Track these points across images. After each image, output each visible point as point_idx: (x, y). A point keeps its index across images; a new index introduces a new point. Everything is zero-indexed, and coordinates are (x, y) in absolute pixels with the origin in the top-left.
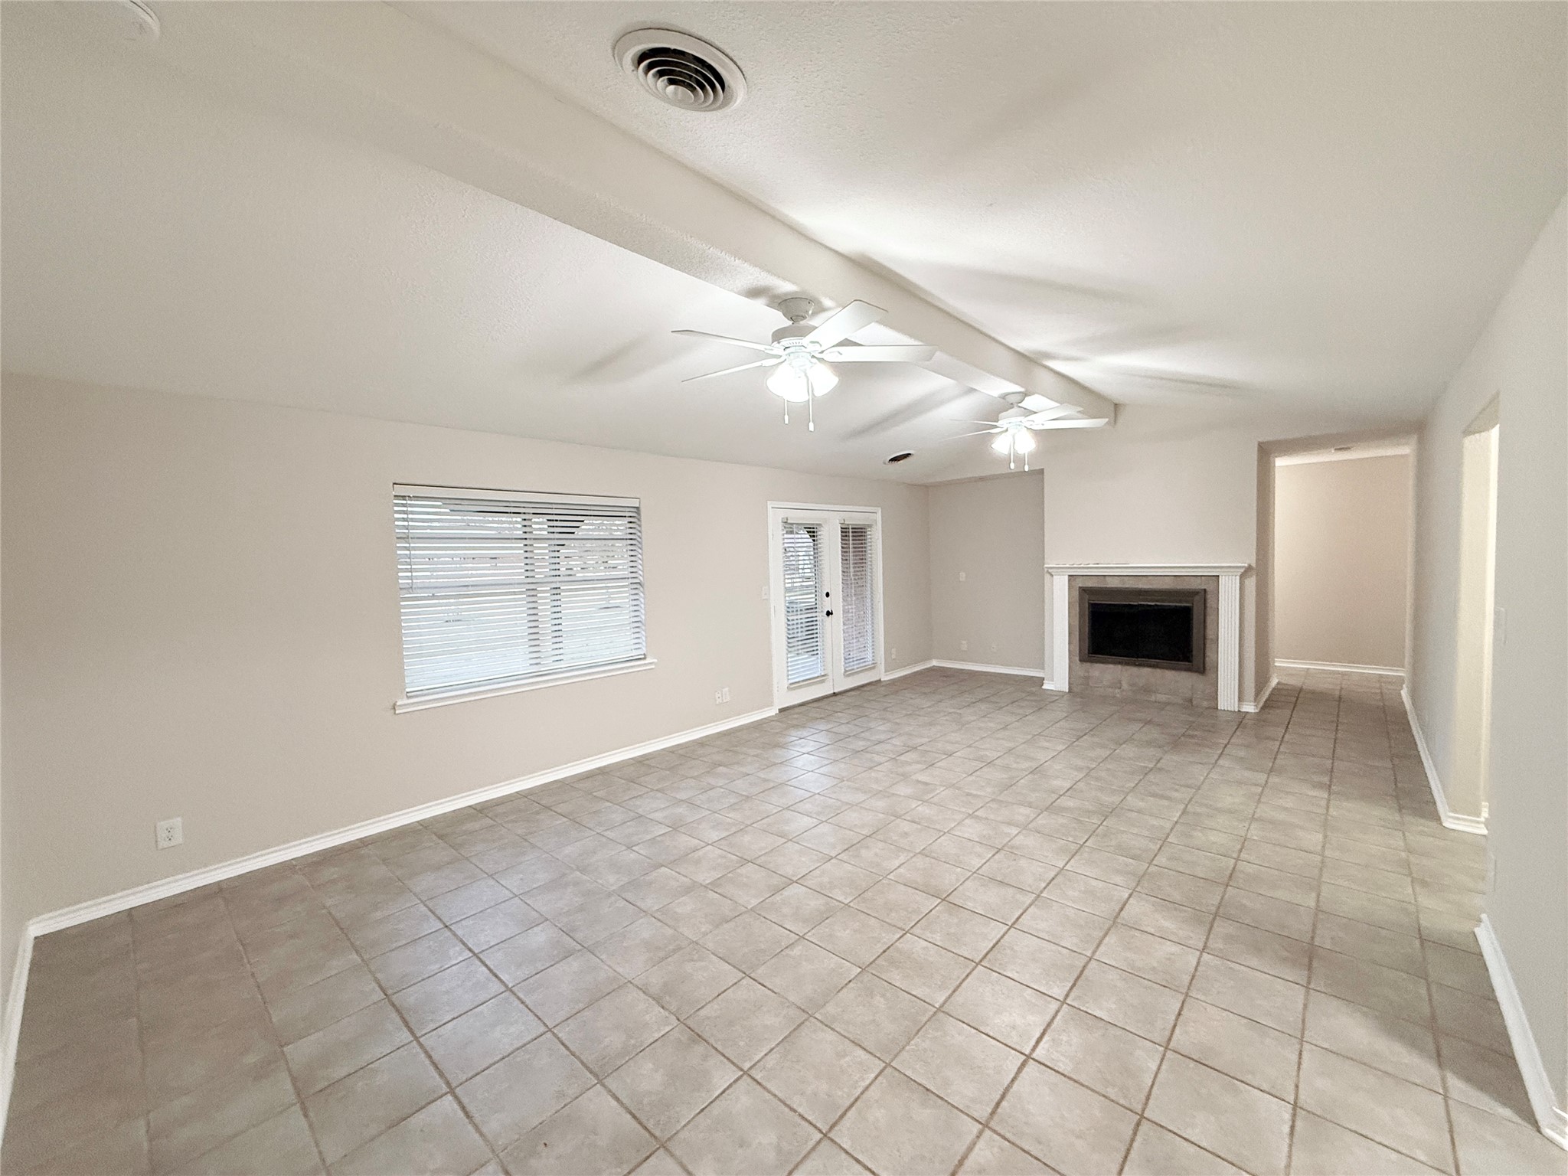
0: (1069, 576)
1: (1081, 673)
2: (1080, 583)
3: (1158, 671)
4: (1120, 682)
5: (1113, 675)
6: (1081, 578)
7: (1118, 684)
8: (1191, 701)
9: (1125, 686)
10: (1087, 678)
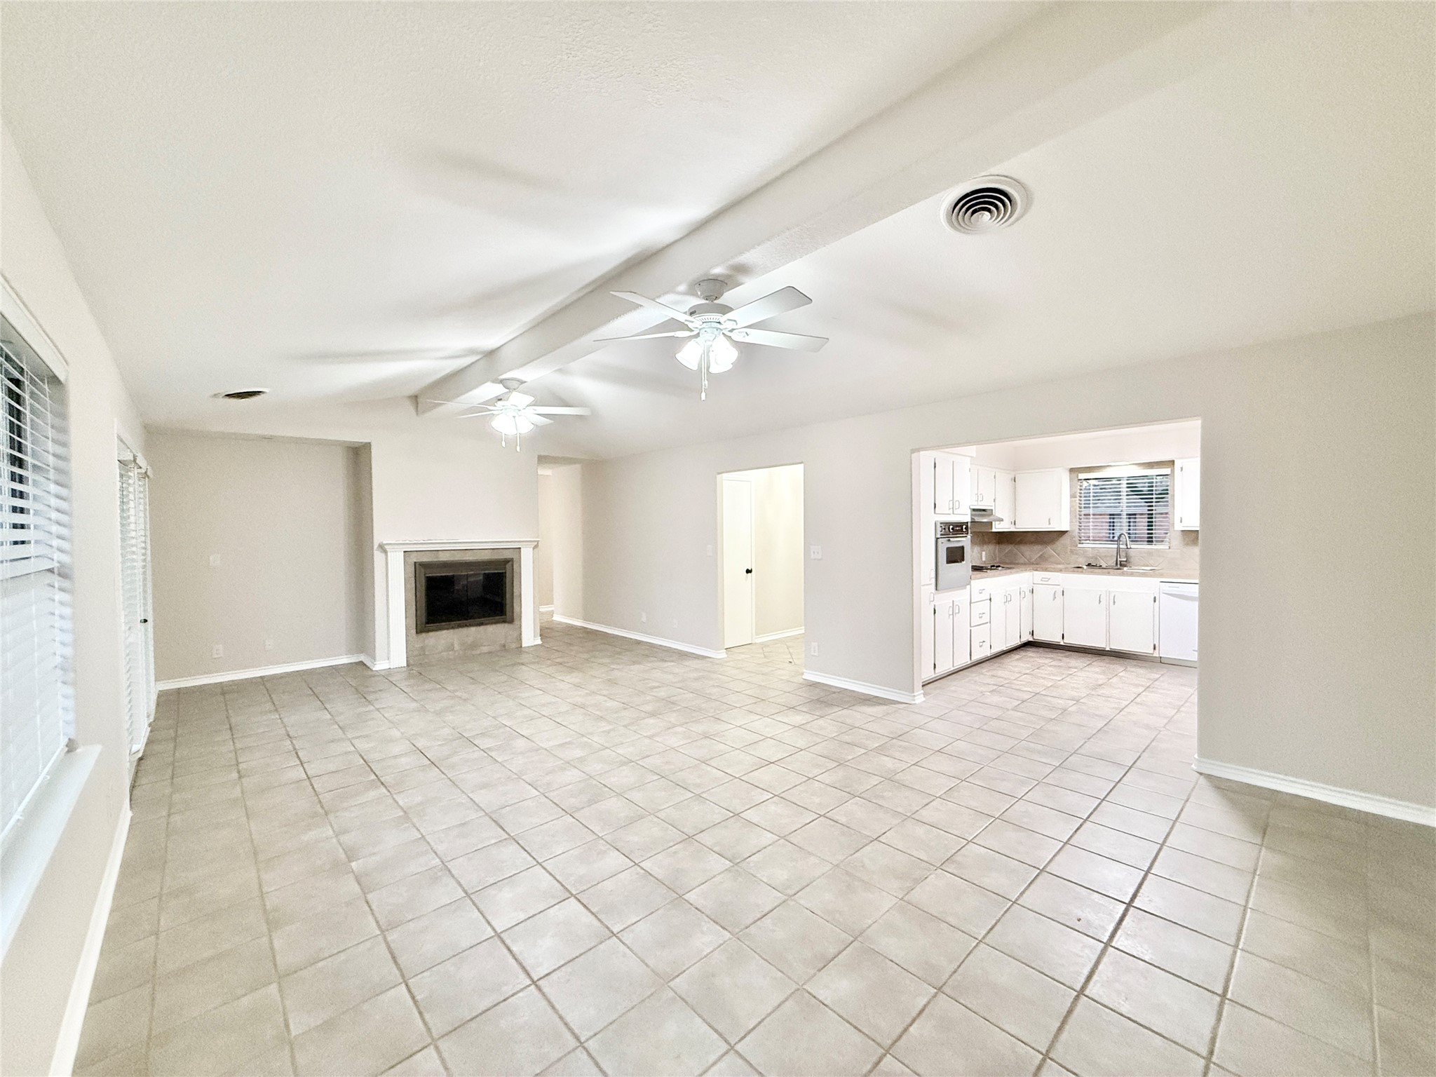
0: (405, 552)
1: (418, 646)
2: (414, 558)
3: (482, 628)
4: (453, 645)
5: (448, 639)
6: (415, 554)
7: (450, 648)
8: (504, 646)
9: (457, 647)
10: (423, 648)
